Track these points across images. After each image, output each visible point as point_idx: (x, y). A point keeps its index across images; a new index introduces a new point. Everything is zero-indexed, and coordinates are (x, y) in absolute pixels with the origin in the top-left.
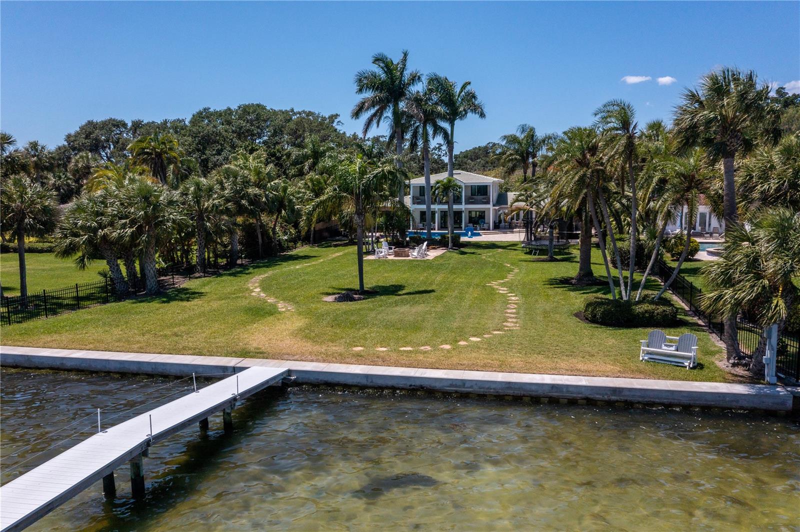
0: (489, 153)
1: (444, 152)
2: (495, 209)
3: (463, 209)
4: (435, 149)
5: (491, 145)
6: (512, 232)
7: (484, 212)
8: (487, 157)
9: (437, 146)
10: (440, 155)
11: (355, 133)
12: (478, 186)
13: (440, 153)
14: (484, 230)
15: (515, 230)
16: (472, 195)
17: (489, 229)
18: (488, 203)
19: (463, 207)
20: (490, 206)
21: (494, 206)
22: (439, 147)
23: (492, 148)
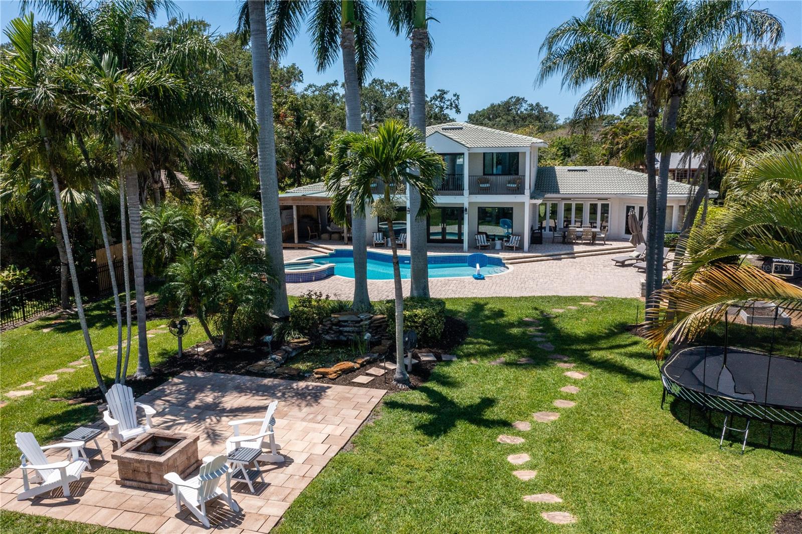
0: (511, 110)
1: (448, 103)
2: (534, 205)
3: (466, 205)
4: (434, 98)
5: (514, 100)
6: (572, 255)
7: (512, 209)
8: (509, 115)
9: (438, 94)
10: (442, 108)
11: (294, 64)
12: (498, 154)
13: (442, 104)
14: (510, 249)
15: (577, 248)
16: (484, 174)
17: (520, 249)
18: (520, 190)
19: (465, 199)
20: (525, 199)
21: (532, 197)
22: (440, 97)
23: (515, 104)
